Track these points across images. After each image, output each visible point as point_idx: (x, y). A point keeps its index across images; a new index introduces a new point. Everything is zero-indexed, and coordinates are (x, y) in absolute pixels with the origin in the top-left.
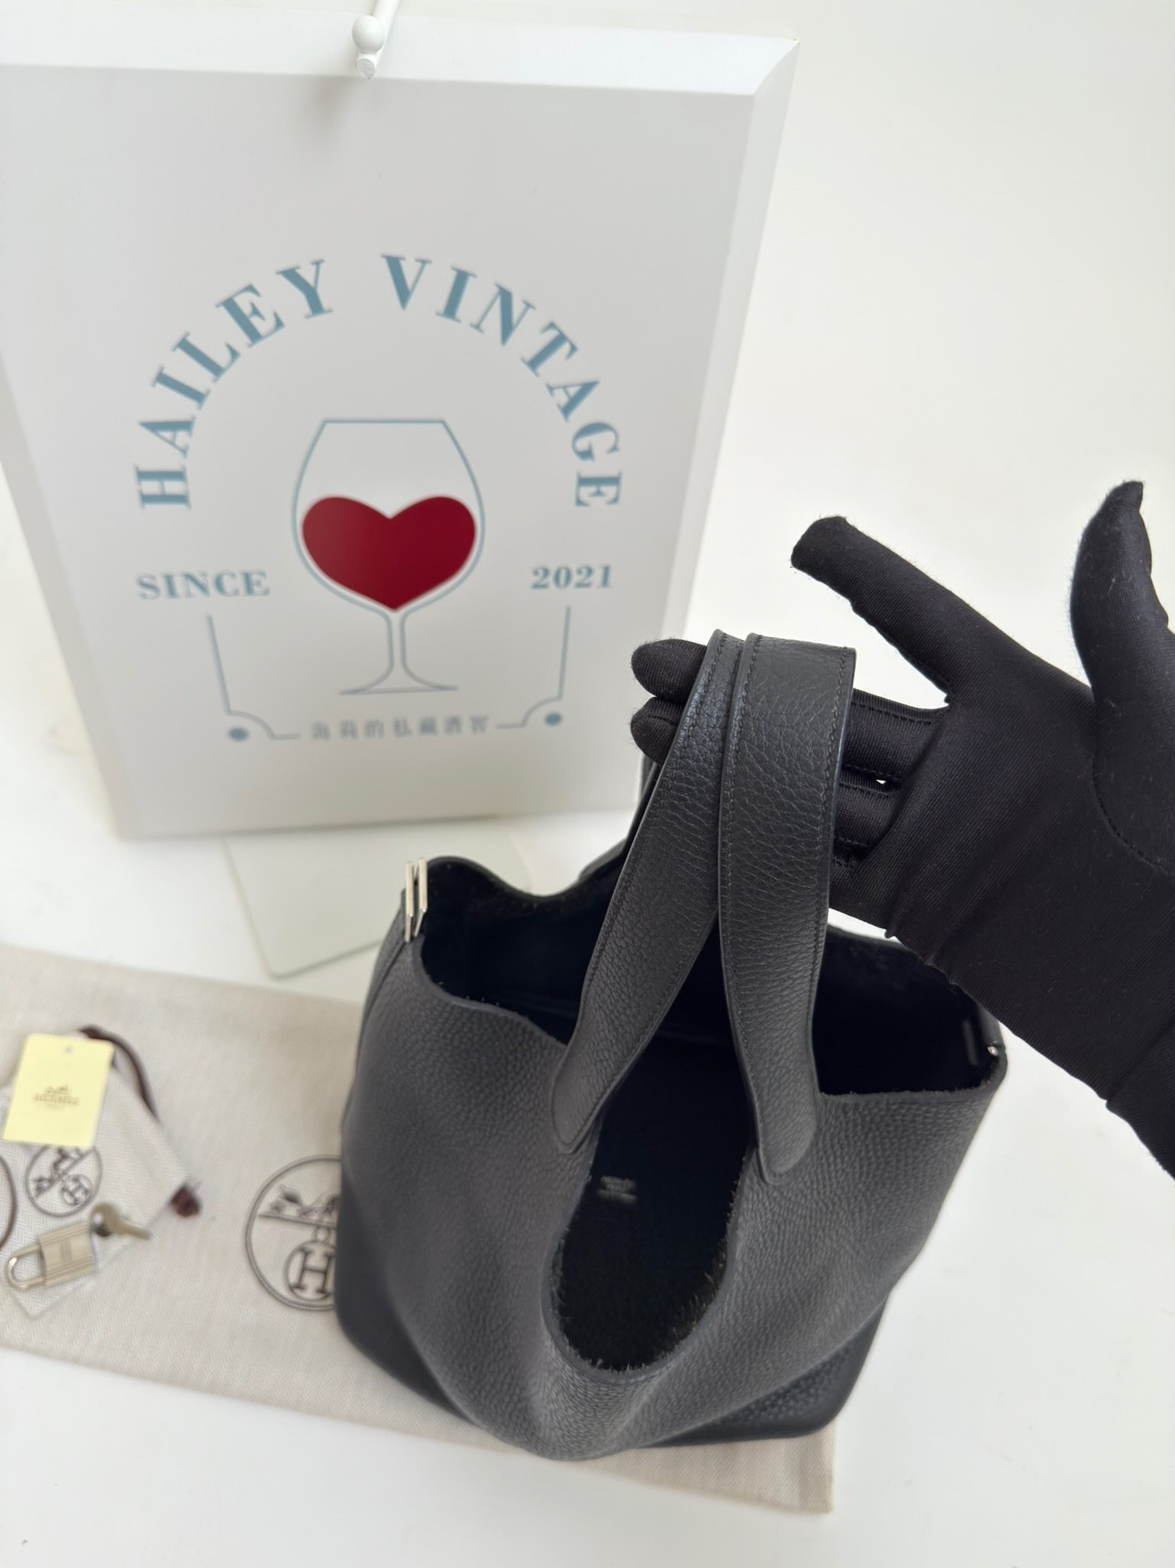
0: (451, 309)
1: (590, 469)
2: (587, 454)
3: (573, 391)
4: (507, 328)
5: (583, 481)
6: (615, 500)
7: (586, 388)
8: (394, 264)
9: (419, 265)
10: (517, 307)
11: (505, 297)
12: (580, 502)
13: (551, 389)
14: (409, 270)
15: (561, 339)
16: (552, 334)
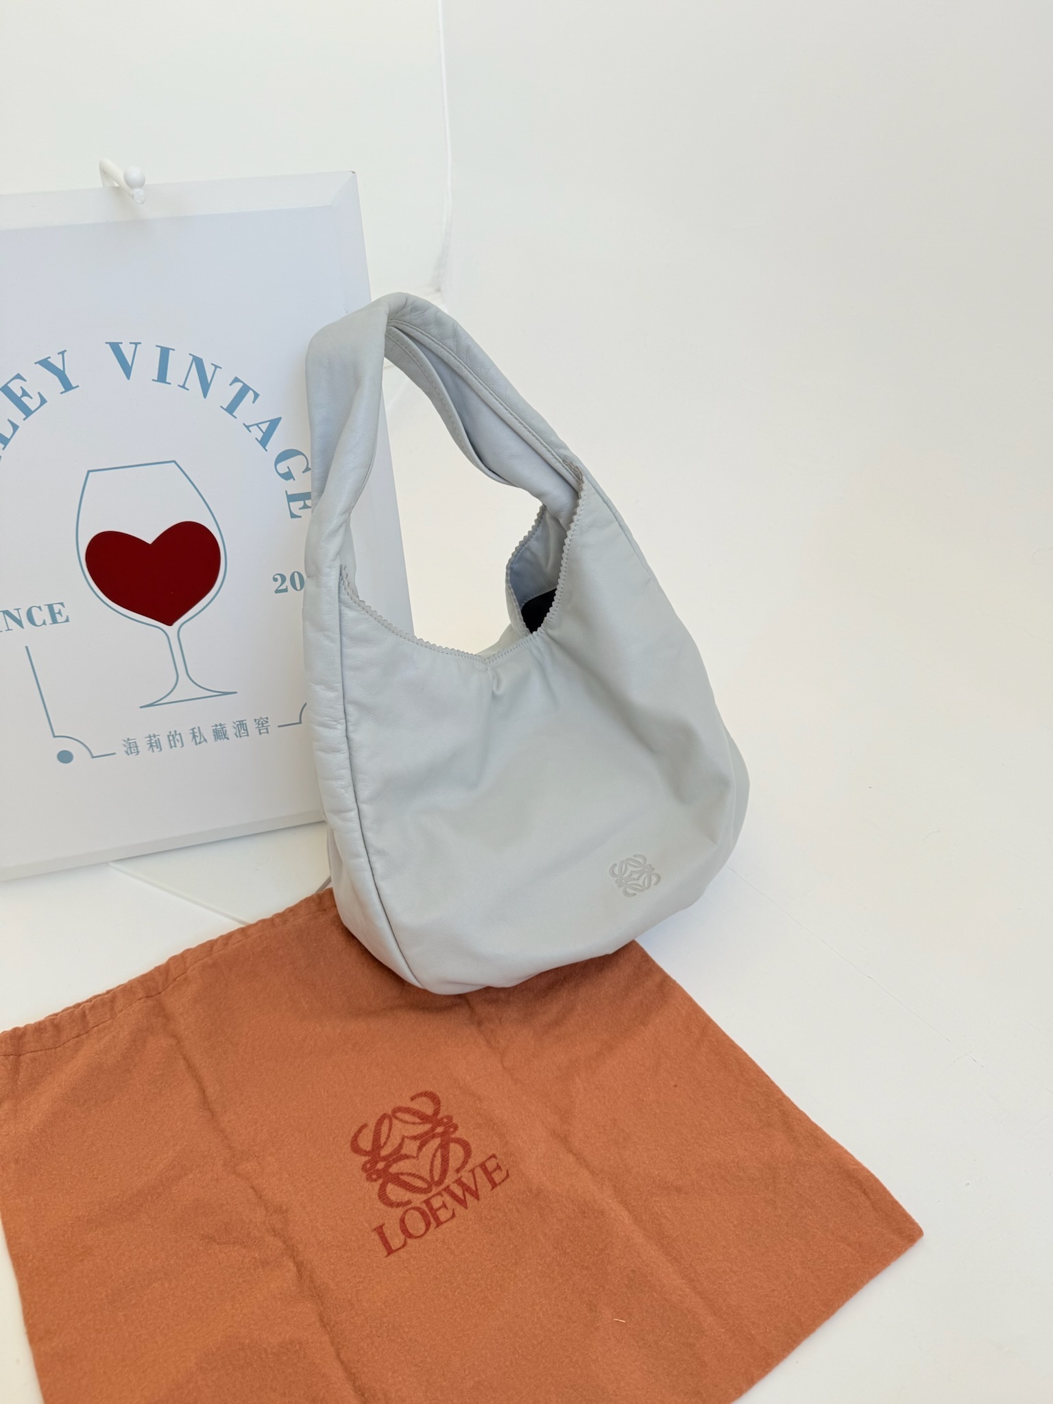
0: (162, 377)
1: (293, 487)
2: (288, 476)
3: (264, 427)
4: (205, 386)
5: (291, 498)
7: (274, 423)
8: (115, 347)
9: (134, 346)
10: (209, 370)
11: (198, 362)
12: (293, 515)
13: (248, 427)
14: (127, 351)
15: (245, 390)
16: (238, 386)
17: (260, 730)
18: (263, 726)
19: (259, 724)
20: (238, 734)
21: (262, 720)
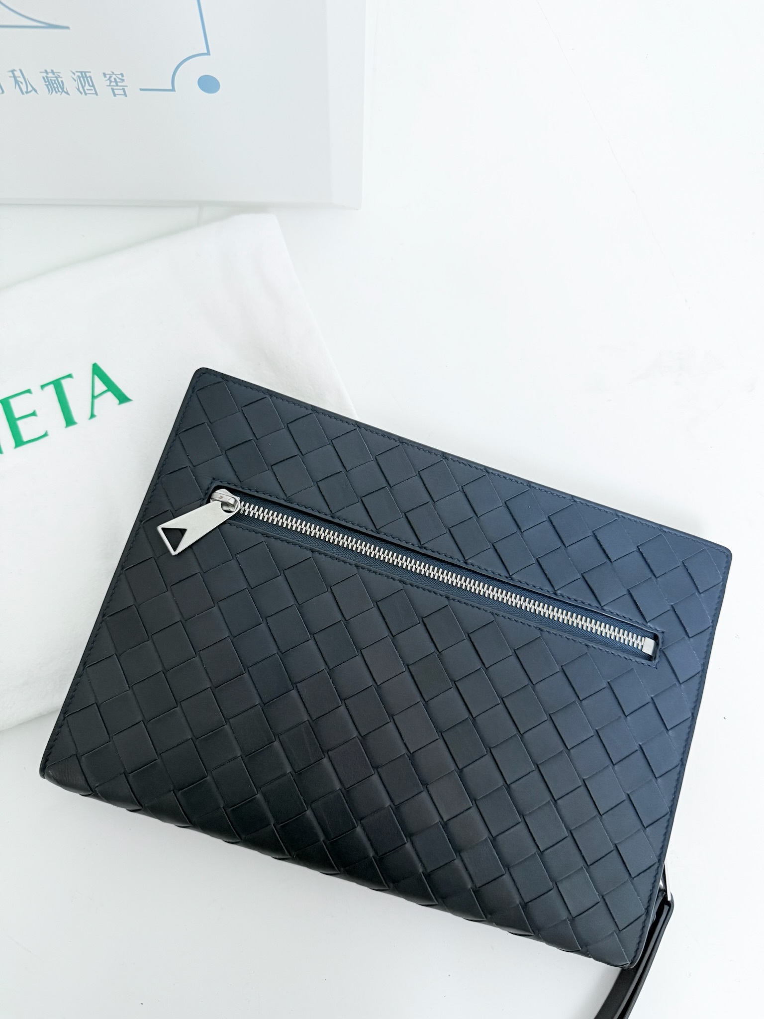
17: (113, 90)
18: (117, 85)
19: (111, 82)
20: (81, 89)
21: (114, 76)
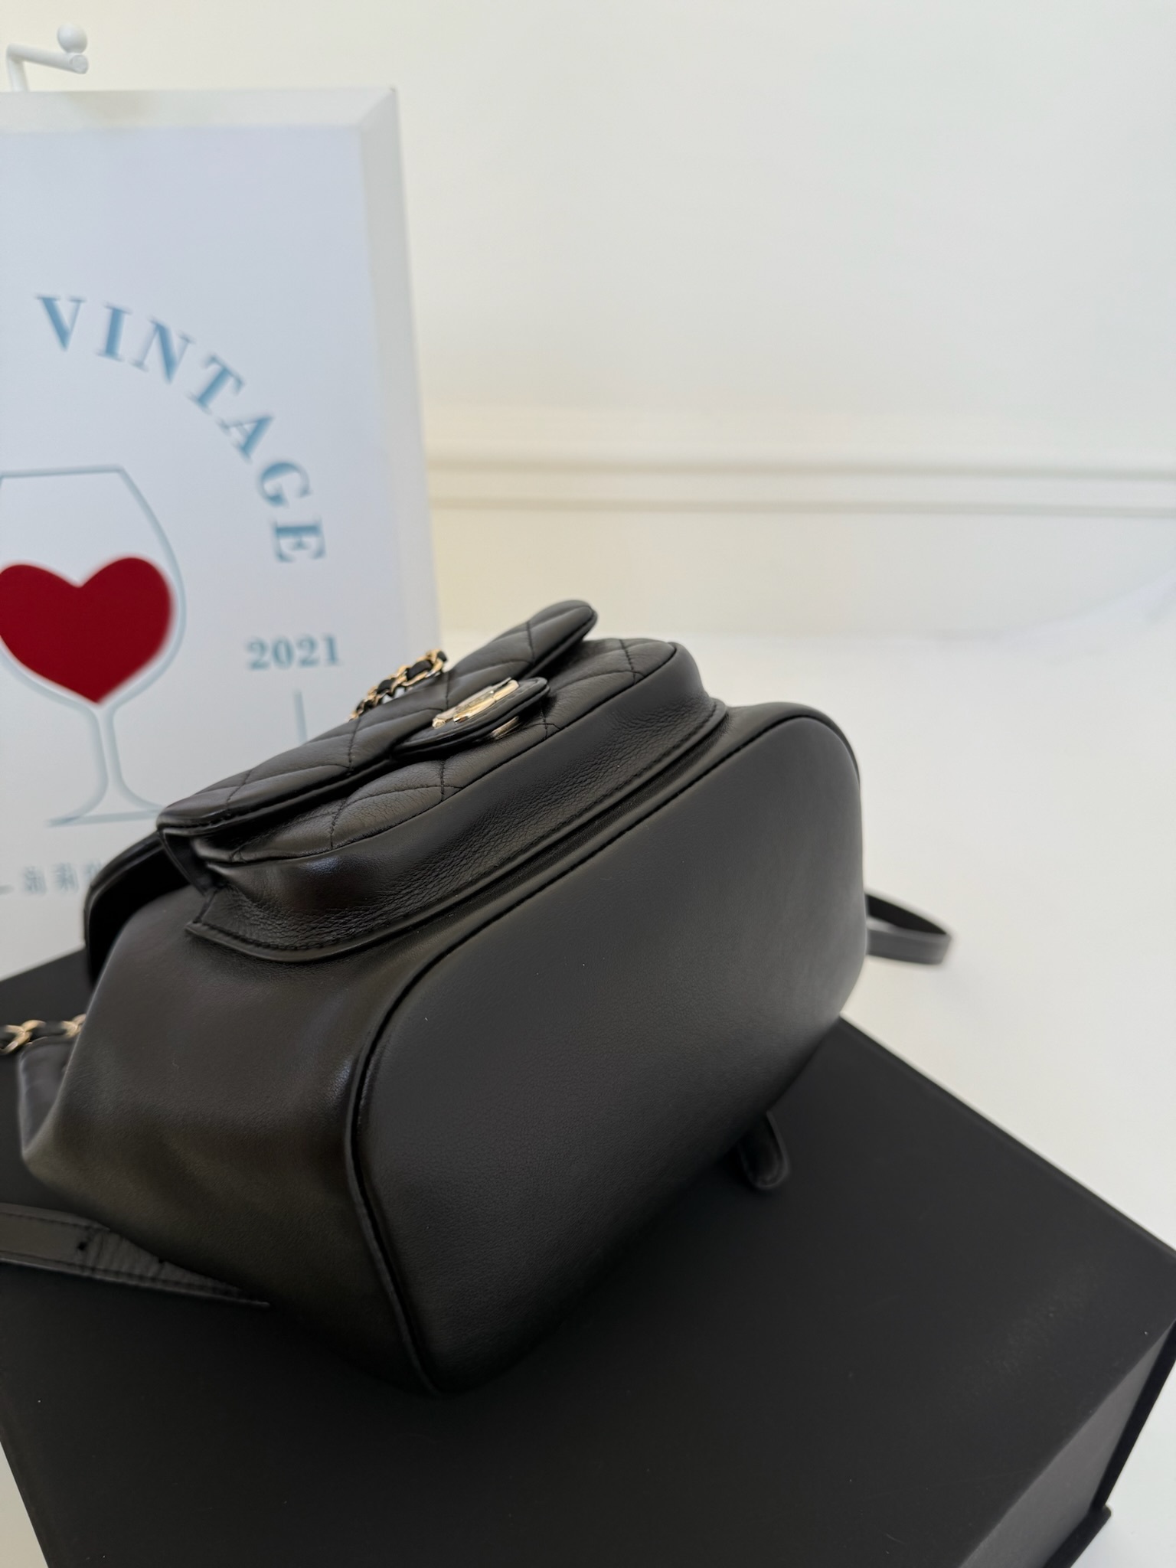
0: (110, 348)
1: (286, 515)
2: (276, 499)
3: (248, 427)
4: (169, 364)
5: (281, 531)
6: (320, 553)
7: (261, 423)
8: (49, 304)
9: (73, 304)
10: (175, 342)
11: (162, 332)
12: (281, 557)
13: (225, 427)
14: (64, 309)
15: (223, 374)
16: (214, 369)
